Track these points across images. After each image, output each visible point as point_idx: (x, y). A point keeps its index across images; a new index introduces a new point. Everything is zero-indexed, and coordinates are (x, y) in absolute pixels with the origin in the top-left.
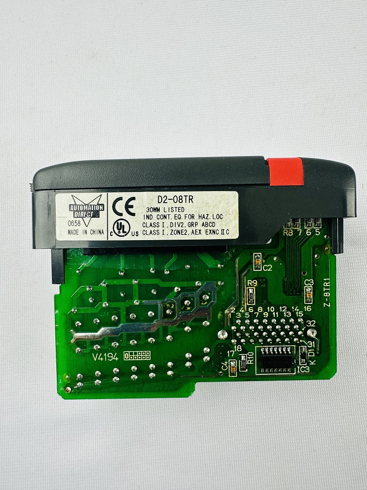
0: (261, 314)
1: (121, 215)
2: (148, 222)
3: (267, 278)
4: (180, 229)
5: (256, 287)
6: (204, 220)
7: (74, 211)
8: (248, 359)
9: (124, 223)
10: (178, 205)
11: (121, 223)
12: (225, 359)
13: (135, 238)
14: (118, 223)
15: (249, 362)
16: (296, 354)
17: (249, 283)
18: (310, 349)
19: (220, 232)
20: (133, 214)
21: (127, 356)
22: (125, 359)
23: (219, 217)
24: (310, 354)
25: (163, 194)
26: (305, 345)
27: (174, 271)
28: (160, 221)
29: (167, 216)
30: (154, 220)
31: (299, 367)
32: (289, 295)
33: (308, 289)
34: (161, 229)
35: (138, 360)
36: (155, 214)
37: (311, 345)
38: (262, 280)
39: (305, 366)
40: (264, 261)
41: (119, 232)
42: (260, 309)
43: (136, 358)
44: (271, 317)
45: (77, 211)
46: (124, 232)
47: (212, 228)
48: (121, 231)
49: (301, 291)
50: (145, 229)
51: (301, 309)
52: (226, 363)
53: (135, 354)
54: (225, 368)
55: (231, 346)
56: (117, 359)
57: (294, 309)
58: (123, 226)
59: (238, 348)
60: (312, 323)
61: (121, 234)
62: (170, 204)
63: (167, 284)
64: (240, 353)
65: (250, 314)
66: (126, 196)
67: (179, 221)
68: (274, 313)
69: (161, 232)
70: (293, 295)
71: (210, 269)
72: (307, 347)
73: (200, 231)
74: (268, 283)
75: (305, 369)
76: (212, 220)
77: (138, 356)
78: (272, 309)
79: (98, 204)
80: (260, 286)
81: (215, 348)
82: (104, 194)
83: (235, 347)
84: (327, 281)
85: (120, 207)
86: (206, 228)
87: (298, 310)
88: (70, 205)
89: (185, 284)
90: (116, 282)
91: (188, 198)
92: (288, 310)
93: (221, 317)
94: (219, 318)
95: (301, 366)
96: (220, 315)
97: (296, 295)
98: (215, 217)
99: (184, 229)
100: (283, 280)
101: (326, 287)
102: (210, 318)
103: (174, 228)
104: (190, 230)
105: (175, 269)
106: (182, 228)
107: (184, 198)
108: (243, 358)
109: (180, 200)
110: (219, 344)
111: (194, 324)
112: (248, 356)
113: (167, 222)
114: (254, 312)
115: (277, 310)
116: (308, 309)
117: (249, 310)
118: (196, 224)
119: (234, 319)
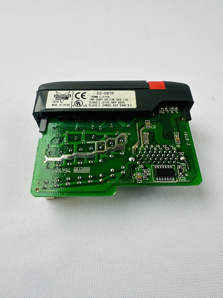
0: (153, 149)
1: (79, 99)
2: (92, 101)
3: (154, 131)
4: (107, 104)
5: (148, 136)
6: (119, 101)
7: (56, 97)
8: (148, 173)
9: (80, 101)
10: (106, 95)
11: (78, 102)
12: (134, 172)
13: (85, 107)
14: (77, 102)
15: (149, 174)
16: (176, 170)
17: (144, 134)
18: (184, 167)
19: (127, 105)
20: (85, 99)
21: (76, 170)
22: (75, 172)
23: (127, 100)
24: (184, 170)
25: (99, 91)
26: (180, 165)
27: (104, 128)
28: (98, 101)
29: (101, 99)
30: (95, 100)
31: (179, 177)
32: (167, 139)
33: (177, 136)
34: (98, 104)
35: (82, 172)
36: (95, 99)
37: (183, 165)
38: (151, 132)
39: (182, 177)
40: (151, 124)
41: (77, 105)
42: (152, 146)
43: (81, 171)
44: (158, 150)
45: (58, 97)
46: (79, 105)
47: (123, 104)
48: (78, 105)
49: (173, 138)
50: (90, 104)
51: (175, 146)
52: (135, 174)
53: (81, 169)
54: (134, 177)
55: (137, 165)
56: (70, 172)
57: (171, 146)
58: (80, 103)
59: (141, 166)
60: (182, 153)
61: (78, 106)
62: (103, 95)
63: (100, 134)
64: (143, 169)
65: (146, 148)
66: (82, 92)
67: (107, 101)
68: (160, 148)
69: (98, 105)
70: (169, 139)
71: (123, 127)
72: (182, 166)
73: (117, 105)
74: (155, 133)
75: (183, 178)
76: (123, 101)
77: (82, 170)
78: (159, 146)
79: (68, 95)
80: (150, 135)
81: (128, 166)
82: (72, 91)
83: (140, 165)
84: (186, 133)
85: (79, 96)
86: (120, 104)
87: (173, 147)
88: (55, 95)
89: (110, 134)
90: (73, 133)
91: (111, 93)
92: (168, 146)
93: (130, 150)
94: (129, 150)
95: (180, 177)
96: (129, 149)
97: (171, 139)
98: (124, 100)
99: (109, 104)
100: (162, 132)
101: (186, 136)
102: (124, 150)
103: (104, 104)
104: (112, 105)
105: (105, 127)
106: (108, 104)
107: (109, 93)
108: (145, 172)
109: (108, 93)
110: (130, 164)
111: (115, 153)
112: (148, 171)
113: (101, 101)
114: (148, 148)
115: (161, 146)
116: (179, 146)
117: (146, 146)
118: (115, 102)
119: (138, 151)
